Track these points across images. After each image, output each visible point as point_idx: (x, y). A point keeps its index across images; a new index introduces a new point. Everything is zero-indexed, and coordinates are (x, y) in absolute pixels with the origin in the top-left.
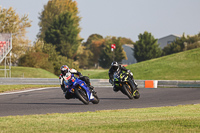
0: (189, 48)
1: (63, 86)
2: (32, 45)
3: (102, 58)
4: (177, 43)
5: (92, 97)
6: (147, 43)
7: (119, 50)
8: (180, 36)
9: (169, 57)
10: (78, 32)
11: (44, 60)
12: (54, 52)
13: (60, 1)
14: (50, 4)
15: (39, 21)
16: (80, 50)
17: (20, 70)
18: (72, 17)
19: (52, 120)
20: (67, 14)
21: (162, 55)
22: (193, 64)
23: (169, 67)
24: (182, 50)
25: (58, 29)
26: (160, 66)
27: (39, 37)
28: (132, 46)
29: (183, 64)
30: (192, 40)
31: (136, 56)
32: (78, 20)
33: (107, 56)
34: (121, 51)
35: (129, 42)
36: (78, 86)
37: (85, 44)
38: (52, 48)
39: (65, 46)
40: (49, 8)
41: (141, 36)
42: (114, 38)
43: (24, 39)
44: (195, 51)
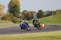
0: (54, 15)
1: (20, 26)
2: (6, 13)
3: (27, 18)
4: (50, 13)
5: (29, 29)
6: (41, 13)
7: (32, 15)
8: (51, 11)
9: (48, 17)
10: (20, 10)
11: (9, 18)
12: (12, 16)
13: (14, 0)
14: (11, 1)
15: (8, 6)
16: (20, 15)
17: (2, 21)
18: (18, 5)
19: (12, 36)
20: (16, 4)
21: (46, 17)
22: (55, 19)
23: (48, 20)
24: (51, 15)
25: (14, 9)
26: (45, 20)
27: (8, 11)
28: (36, 14)
29: (52, 19)
30: (54, 12)
31: (37, 17)
32: (20, 6)
33: (29, 17)
34: (33, 15)
35: (35, 13)
36: (25, 25)
37: (22, 13)
38: (12, 14)
39: (16, 14)
40: (11, 2)
41: (39, 11)
42: (31, 11)
43: (3, 12)
44: (55, 15)
